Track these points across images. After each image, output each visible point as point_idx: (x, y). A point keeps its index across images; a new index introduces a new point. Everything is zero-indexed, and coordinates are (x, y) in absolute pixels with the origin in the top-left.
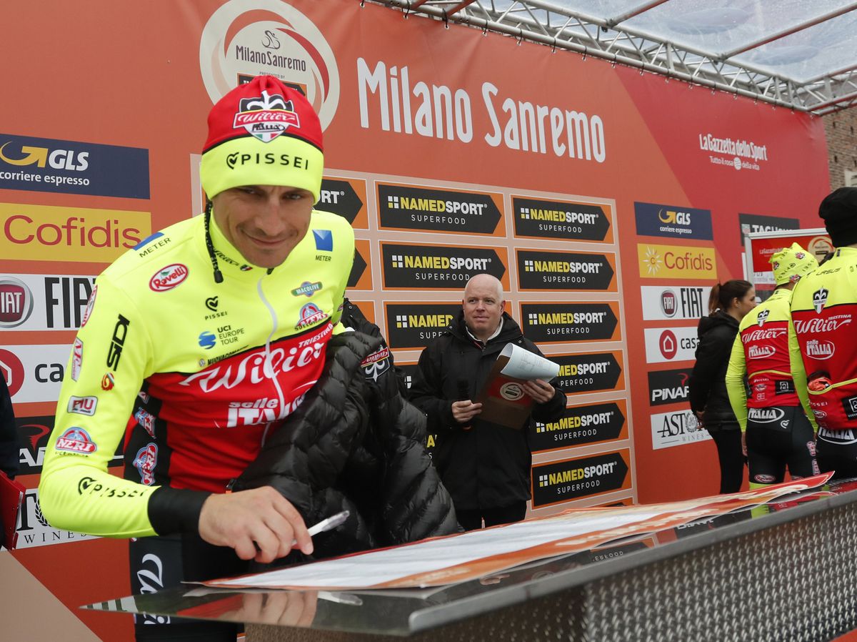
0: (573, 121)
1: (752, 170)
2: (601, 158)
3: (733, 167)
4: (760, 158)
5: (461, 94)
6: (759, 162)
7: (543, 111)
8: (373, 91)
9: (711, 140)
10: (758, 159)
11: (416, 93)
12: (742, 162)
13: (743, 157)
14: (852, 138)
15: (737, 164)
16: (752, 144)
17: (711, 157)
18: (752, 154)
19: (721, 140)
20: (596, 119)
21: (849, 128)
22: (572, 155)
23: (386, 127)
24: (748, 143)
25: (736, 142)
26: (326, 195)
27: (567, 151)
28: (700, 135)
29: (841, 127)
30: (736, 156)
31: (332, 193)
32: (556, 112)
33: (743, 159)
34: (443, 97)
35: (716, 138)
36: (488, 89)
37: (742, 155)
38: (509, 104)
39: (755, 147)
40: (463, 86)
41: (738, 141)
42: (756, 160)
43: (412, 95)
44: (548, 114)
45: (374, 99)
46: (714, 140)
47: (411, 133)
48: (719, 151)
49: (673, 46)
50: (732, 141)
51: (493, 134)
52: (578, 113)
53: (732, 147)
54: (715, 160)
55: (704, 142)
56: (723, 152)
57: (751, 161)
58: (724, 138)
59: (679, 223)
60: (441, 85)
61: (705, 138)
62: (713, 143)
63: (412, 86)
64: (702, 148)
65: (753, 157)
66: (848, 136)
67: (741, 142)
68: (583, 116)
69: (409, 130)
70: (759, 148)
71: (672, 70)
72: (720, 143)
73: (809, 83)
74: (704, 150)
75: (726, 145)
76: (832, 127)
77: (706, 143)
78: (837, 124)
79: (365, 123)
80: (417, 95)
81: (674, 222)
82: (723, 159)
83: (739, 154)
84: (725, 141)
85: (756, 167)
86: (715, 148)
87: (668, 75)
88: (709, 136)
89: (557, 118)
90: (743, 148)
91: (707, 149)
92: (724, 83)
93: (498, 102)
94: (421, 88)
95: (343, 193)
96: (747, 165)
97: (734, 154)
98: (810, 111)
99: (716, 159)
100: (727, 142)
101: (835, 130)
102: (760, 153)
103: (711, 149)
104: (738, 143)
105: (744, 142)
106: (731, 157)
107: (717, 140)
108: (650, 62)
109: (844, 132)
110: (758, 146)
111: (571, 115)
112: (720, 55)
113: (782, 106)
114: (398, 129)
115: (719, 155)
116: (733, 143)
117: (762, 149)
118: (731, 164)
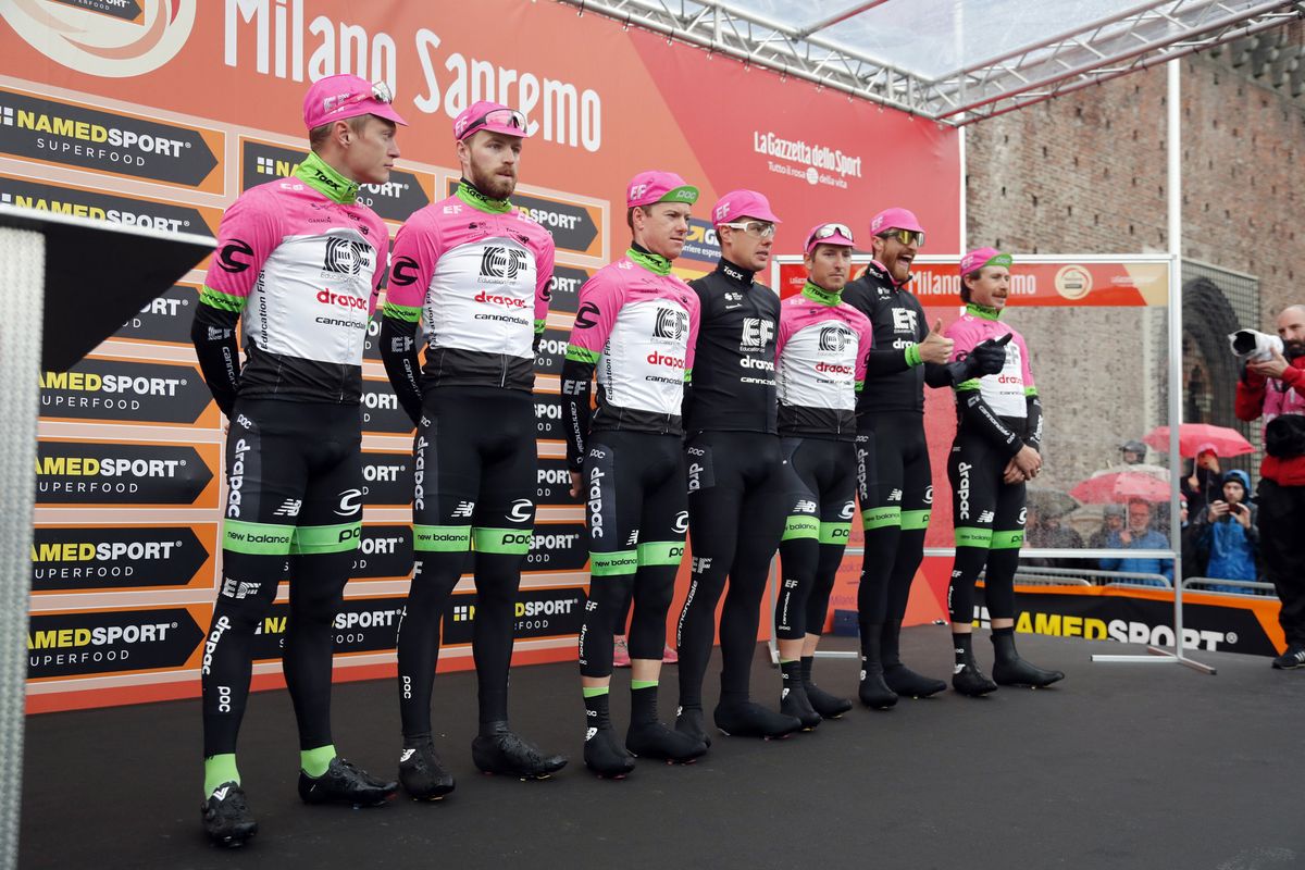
0: (554, 94)
1: (835, 187)
2: (593, 146)
3: (805, 180)
4: (850, 173)
5: (383, 39)
6: (848, 178)
7: (508, 76)
8: (248, 19)
9: (773, 140)
10: (847, 174)
11: (315, 28)
12: (820, 175)
13: (823, 168)
14: (1160, 202)
15: (812, 177)
16: (838, 153)
17: (770, 163)
18: (837, 165)
19: (790, 143)
20: (590, 95)
21: (1157, 187)
22: (548, 136)
23: (262, 67)
24: (833, 150)
25: (812, 148)
26: (162, 144)
27: (541, 131)
28: (756, 134)
29: (1145, 185)
30: (812, 166)
31: (172, 142)
32: (528, 79)
33: (821, 171)
34: (354, 41)
35: (781, 139)
36: (425, 38)
37: (821, 165)
38: (455, 61)
39: (844, 157)
40: (387, 29)
41: (817, 147)
42: (843, 175)
43: (307, 32)
44: (515, 80)
45: (247, 31)
46: (777, 141)
47: (301, 80)
48: (784, 157)
49: (724, 11)
50: (806, 145)
51: (427, 96)
52: (563, 84)
53: (806, 153)
54: (777, 168)
55: (760, 142)
56: (789, 158)
57: (835, 175)
58: (794, 141)
59: (709, 242)
60: (352, 24)
61: (763, 137)
62: (776, 145)
63: (307, 21)
64: (757, 149)
65: (838, 170)
66: (1154, 199)
67: (821, 148)
68: (570, 89)
69: (298, 76)
70: (850, 159)
71: (719, 43)
72: (787, 146)
73: (940, 82)
74: (761, 153)
75: (797, 150)
76: (1130, 185)
77: (764, 144)
78: (1138, 182)
79: (231, 58)
80: (315, 33)
81: (701, 241)
82: (789, 167)
83: (815, 164)
84: (794, 145)
85: (843, 185)
86: (779, 154)
87: (713, 49)
88: (771, 135)
89: (530, 88)
90: (823, 157)
91: (764, 151)
92: (803, 69)
93: (438, 56)
94: (322, 24)
95: (188, 145)
96: (826, 180)
97: (808, 162)
98: (938, 118)
99: (777, 166)
100: (799, 146)
101: (1133, 190)
102: (850, 166)
103: (771, 153)
104: (816, 149)
105: (826, 150)
106: (804, 167)
107: (783, 142)
108: (685, 29)
109: (1149, 193)
110: (847, 156)
111: (551, 86)
112: (799, 31)
113: (894, 107)
114: (281, 72)
115: (783, 162)
116: (808, 149)
117: (855, 161)
118: (802, 176)
